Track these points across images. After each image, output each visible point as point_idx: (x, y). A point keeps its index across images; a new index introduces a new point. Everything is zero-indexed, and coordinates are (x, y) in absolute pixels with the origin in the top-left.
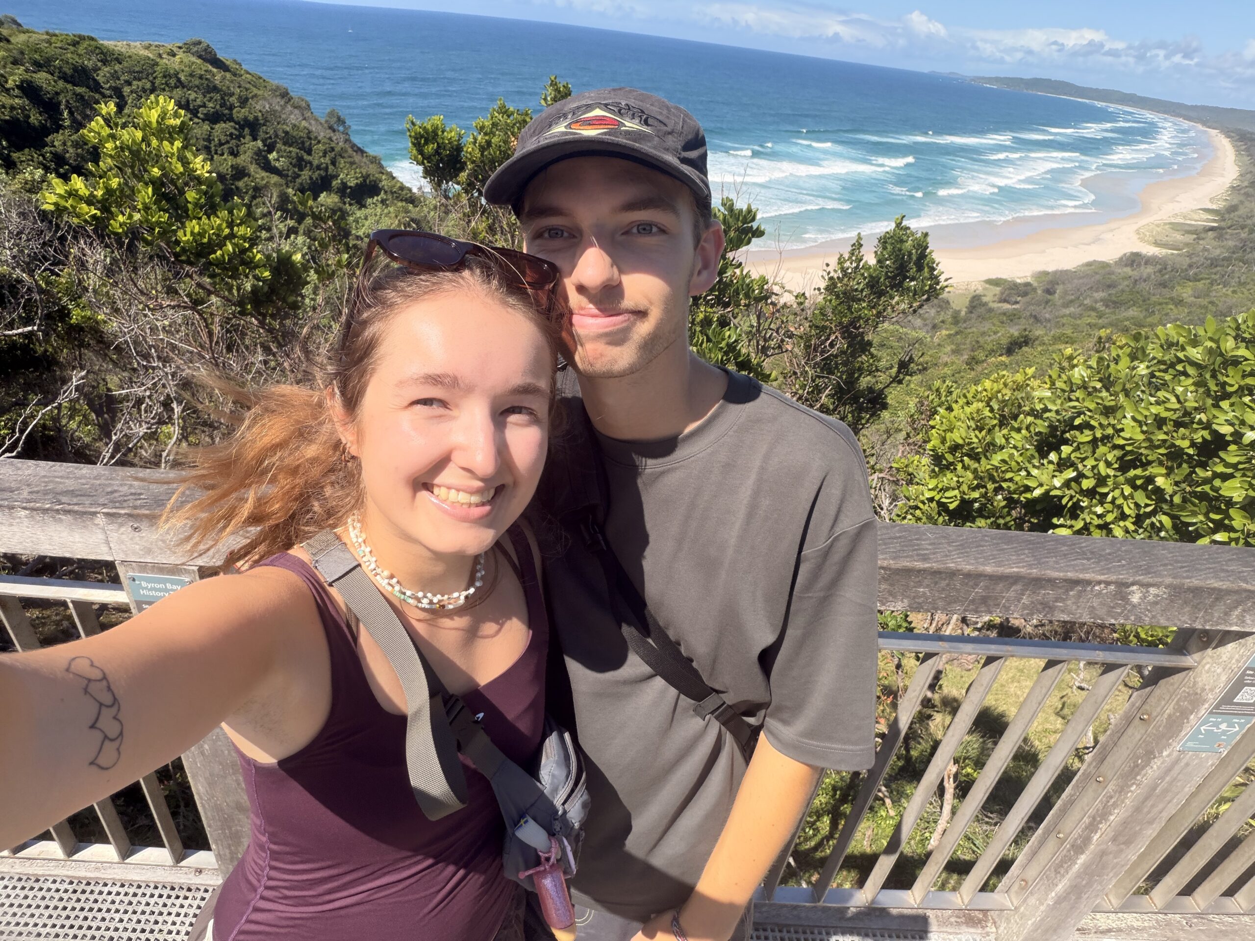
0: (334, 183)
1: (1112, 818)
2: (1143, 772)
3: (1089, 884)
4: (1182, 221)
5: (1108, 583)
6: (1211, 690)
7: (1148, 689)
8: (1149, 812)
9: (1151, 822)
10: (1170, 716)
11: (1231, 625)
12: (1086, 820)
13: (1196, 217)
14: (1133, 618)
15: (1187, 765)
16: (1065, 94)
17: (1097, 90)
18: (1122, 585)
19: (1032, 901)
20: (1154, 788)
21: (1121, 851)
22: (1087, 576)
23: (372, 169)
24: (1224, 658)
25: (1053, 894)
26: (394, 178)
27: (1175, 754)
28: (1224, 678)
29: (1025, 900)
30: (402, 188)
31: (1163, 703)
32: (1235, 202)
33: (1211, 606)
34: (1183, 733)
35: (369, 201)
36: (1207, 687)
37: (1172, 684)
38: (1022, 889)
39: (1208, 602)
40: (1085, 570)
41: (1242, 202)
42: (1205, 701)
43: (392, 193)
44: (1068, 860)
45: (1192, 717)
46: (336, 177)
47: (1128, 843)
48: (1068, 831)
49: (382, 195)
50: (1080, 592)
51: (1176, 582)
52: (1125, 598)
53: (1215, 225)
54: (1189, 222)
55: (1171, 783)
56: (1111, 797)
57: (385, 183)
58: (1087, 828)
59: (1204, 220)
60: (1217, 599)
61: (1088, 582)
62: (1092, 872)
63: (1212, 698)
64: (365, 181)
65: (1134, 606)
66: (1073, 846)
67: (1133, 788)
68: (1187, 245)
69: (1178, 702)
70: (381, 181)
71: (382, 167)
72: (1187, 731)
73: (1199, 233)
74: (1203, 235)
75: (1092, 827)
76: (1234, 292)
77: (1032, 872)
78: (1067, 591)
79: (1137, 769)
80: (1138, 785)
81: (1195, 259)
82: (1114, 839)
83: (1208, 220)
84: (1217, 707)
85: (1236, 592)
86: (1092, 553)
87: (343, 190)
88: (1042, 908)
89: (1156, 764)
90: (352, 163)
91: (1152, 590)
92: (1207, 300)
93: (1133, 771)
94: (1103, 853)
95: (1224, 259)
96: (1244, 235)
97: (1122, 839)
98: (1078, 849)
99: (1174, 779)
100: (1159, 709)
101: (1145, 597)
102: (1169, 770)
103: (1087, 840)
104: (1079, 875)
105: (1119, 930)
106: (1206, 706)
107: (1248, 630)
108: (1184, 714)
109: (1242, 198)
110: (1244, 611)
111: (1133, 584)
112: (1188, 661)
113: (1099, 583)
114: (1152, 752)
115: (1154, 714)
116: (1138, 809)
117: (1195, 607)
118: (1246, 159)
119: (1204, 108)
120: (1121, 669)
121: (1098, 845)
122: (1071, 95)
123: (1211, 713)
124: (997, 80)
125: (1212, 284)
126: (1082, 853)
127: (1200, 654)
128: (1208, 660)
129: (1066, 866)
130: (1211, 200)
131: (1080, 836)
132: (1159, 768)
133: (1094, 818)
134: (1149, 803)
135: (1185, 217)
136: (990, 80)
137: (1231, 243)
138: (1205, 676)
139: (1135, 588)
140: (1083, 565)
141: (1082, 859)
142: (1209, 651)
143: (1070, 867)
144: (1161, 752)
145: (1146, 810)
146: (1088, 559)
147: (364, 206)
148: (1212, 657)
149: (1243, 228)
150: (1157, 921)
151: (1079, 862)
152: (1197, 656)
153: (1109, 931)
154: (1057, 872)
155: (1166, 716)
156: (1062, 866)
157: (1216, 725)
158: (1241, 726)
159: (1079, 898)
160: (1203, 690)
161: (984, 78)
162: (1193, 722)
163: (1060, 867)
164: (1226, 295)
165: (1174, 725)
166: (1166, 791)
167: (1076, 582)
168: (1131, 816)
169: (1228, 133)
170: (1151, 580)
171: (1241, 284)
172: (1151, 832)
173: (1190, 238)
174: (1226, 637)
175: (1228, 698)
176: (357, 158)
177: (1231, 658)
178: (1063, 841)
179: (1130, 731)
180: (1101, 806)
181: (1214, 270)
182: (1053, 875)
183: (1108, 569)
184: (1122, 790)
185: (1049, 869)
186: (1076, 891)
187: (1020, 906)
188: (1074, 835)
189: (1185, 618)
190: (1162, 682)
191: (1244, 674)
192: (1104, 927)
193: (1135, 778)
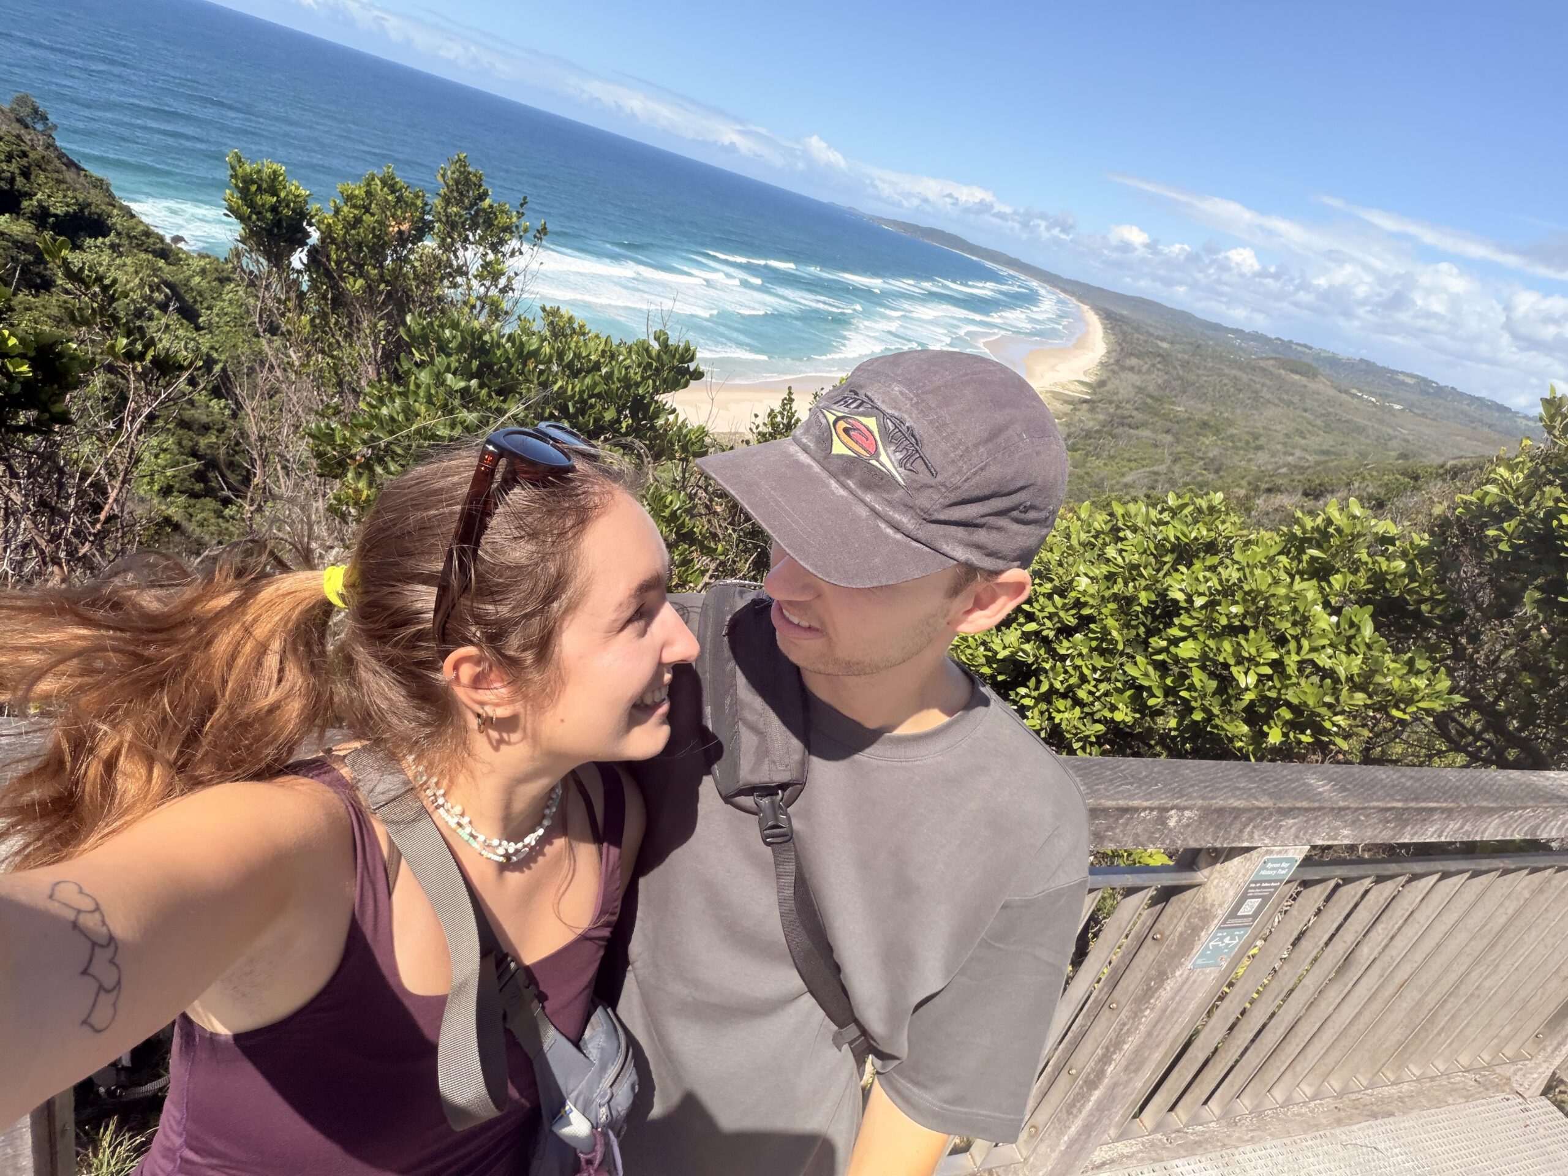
0: (25, 204)
1: (1126, 1047)
2: (1157, 995)
3: (1099, 1121)
4: (1061, 390)
5: (1152, 809)
6: (1220, 905)
7: (1159, 907)
8: (1158, 1036)
9: (1158, 1046)
10: (1181, 934)
11: (1243, 841)
12: (1100, 1052)
13: (1072, 388)
14: (1168, 842)
15: (1195, 982)
16: (958, 249)
17: (986, 250)
18: (1164, 810)
19: (1043, 1148)
20: (1164, 1011)
21: (1130, 1080)
22: (1135, 803)
23: (95, 197)
24: (1231, 872)
25: (1066, 1138)
26: (133, 216)
27: (1187, 972)
28: (1231, 893)
29: (1035, 1149)
30: (147, 233)
31: (1175, 921)
32: (1104, 377)
33: (1230, 825)
34: (1194, 951)
35: (89, 241)
36: (1216, 903)
37: (1184, 901)
38: (1031, 1136)
39: (1228, 821)
40: (1131, 797)
41: (1109, 378)
42: (1215, 917)
43: (129, 236)
44: (1081, 1097)
45: (1203, 934)
46: (30, 195)
47: (1136, 1071)
48: (1080, 1066)
49: (112, 236)
50: (1128, 819)
51: (1206, 803)
52: (1164, 823)
53: (1088, 397)
54: (1066, 392)
55: (1179, 1003)
56: (1124, 1024)
57: (116, 220)
58: (1100, 1060)
59: (1079, 392)
60: (1235, 818)
61: (1136, 810)
62: (1102, 1108)
63: (1221, 913)
64: (82, 210)
65: (1171, 830)
66: (1085, 1082)
67: (1147, 1012)
68: (1066, 414)
69: (1188, 919)
70: (109, 216)
71: (111, 196)
72: (1198, 949)
73: (1076, 403)
74: (1078, 406)
75: (1106, 1059)
76: (1105, 464)
77: (1041, 1117)
78: (1117, 819)
79: (1150, 993)
80: (1152, 1009)
81: (1073, 429)
82: (1126, 1069)
83: (1081, 392)
84: (1224, 923)
85: (1250, 810)
86: (1133, 776)
87: (41, 217)
88: (1055, 1155)
89: (1170, 985)
90: (59, 182)
91: (1187, 813)
92: (1084, 470)
93: (1147, 994)
94: (1115, 1085)
95: (1097, 432)
96: (1111, 410)
97: (1132, 1067)
98: (1091, 1084)
99: (1184, 998)
100: (1171, 928)
101: (1180, 820)
102: (1180, 989)
103: (1100, 1074)
104: (1091, 1114)
105: (1113, 1161)
106: (1216, 921)
107: (1255, 845)
108: (1194, 931)
109: (1110, 374)
110: (1254, 827)
111: (1172, 809)
112: (1200, 876)
113: (1145, 809)
114: (1165, 973)
115: (1167, 933)
116: (1149, 1034)
117: (1218, 827)
118: (1112, 337)
119: (1077, 283)
120: (1146, 891)
121: (1112, 1078)
122: (963, 251)
123: (1220, 928)
124: (895, 223)
125: (1087, 455)
126: (1096, 1088)
127: (1209, 869)
128: (1216, 875)
129: (1078, 1105)
130: (1085, 373)
131: (1093, 1070)
132: (1172, 988)
133: (1107, 1048)
134: (1159, 1026)
135: (1063, 387)
136: (889, 222)
137: (1101, 417)
138: (1213, 891)
139: (1173, 812)
140: (1129, 790)
141: (1096, 1095)
142: (1218, 866)
143: (1083, 1105)
144: (1173, 972)
145: (1155, 1034)
146: (1132, 784)
147: (81, 248)
148: (1220, 872)
149: (1111, 402)
150: (1143, 1144)
151: (1093, 1098)
152: (1206, 872)
153: (1103, 1164)
154: (1069, 1113)
155: (1177, 934)
156: (1074, 1106)
157: (1222, 939)
158: (1240, 937)
159: (1089, 1136)
160: (1213, 905)
161: (881, 219)
162: (1203, 940)
163: (1071, 1108)
164: (1099, 467)
165: (1186, 943)
166: (1174, 1011)
167: (1125, 810)
168: (1143, 1042)
169: (1096, 309)
170: (1186, 803)
171: (1112, 457)
172: (1157, 1055)
173: (1068, 408)
174: (1231, 853)
175: (1233, 914)
176: (70, 175)
177: (1237, 873)
178: (1075, 1078)
179: (1143, 951)
180: (1114, 1035)
181: (1089, 442)
182: (1065, 1116)
183: (1150, 794)
184: (1136, 1015)
185: (1061, 1111)
186: (1087, 1129)
187: (1029, 1157)
188: (1088, 1069)
189: (1209, 838)
190: (1174, 899)
191: (1248, 888)
192: (1099, 1161)
193: (1148, 1002)
